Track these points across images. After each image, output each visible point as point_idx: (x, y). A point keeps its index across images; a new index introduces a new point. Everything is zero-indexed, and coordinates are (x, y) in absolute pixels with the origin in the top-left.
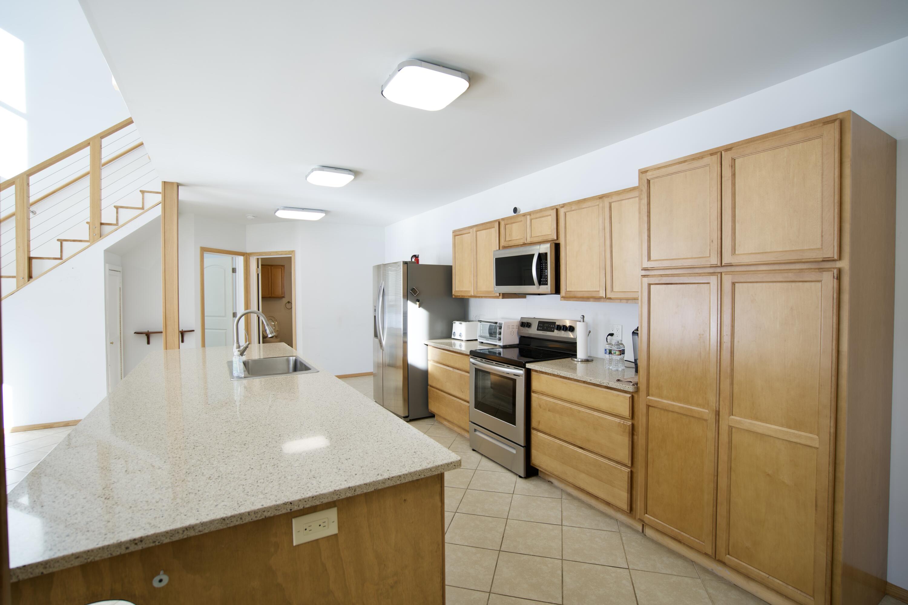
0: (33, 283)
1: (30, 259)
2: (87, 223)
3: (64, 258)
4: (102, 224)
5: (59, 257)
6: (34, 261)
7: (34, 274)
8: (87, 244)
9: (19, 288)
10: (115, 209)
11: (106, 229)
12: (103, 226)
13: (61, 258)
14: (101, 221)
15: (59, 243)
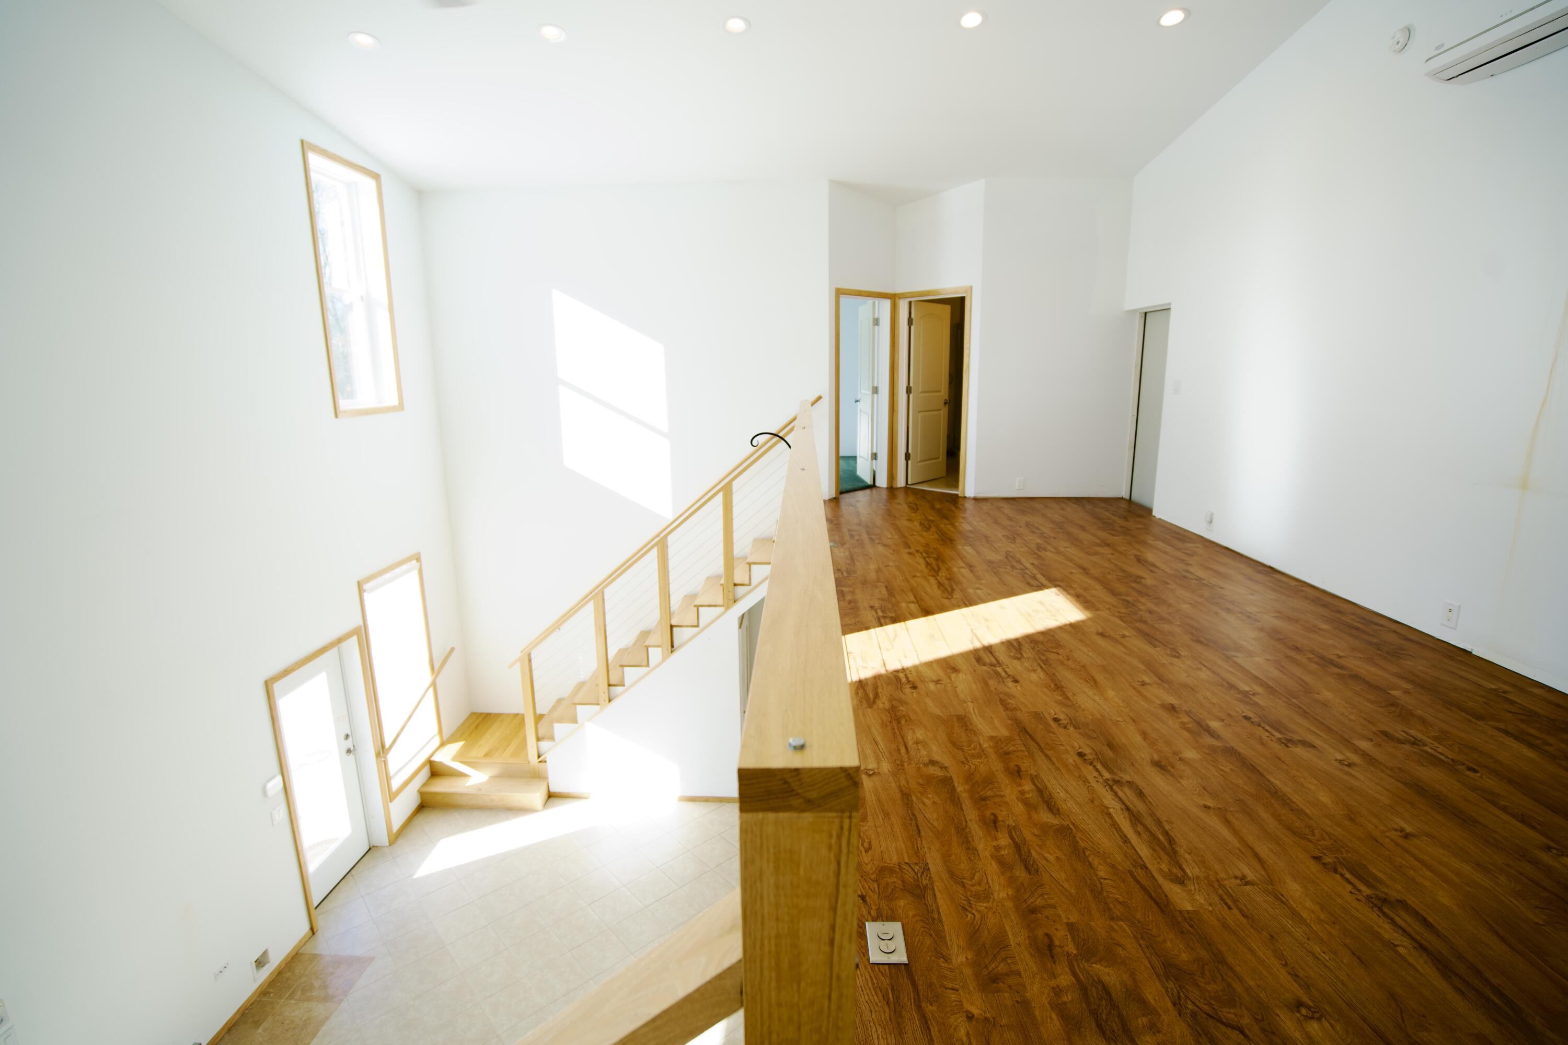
0: (676, 654)
1: (672, 627)
2: (721, 585)
3: (702, 624)
4: (735, 585)
5: (696, 624)
6: (675, 629)
7: (676, 644)
8: (722, 609)
9: (664, 659)
10: (748, 566)
11: (740, 590)
12: (736, 587)
13: (697, 626)
14: (734, 580)
15: (696, 608)
